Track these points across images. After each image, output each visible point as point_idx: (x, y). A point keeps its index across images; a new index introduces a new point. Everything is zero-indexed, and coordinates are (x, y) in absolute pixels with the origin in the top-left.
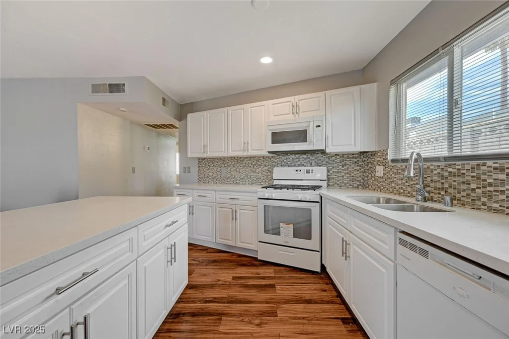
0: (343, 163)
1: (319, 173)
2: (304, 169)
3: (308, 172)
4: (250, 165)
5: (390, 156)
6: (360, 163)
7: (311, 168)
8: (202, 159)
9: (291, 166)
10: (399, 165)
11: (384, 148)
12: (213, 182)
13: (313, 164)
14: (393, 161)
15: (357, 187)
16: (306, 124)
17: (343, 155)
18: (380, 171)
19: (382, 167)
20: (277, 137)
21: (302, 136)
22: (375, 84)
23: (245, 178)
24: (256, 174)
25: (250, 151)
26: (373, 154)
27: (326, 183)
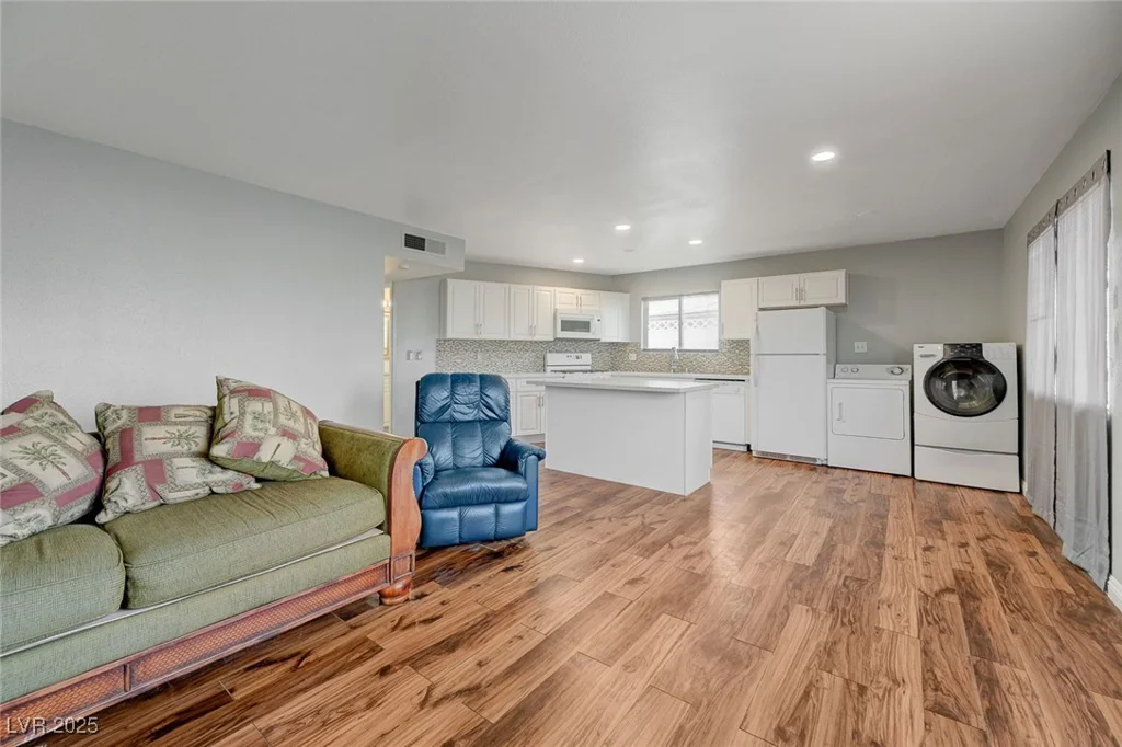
0: (602, 350)
1: (586, 358)
2: (574, 355)
3: (577, 358)
5: (642, 348)
7: (580, 355)
10: (651, 353)
11: (638, 341)
14: (644, 350)
16: (590, 317)
18: (633, 357)
19: (635, 355)
20: (568, 325)
21: (585, 326)
22: (628, 295)
25: (536, 336)
26: (625, 344)
27: (589, 368)
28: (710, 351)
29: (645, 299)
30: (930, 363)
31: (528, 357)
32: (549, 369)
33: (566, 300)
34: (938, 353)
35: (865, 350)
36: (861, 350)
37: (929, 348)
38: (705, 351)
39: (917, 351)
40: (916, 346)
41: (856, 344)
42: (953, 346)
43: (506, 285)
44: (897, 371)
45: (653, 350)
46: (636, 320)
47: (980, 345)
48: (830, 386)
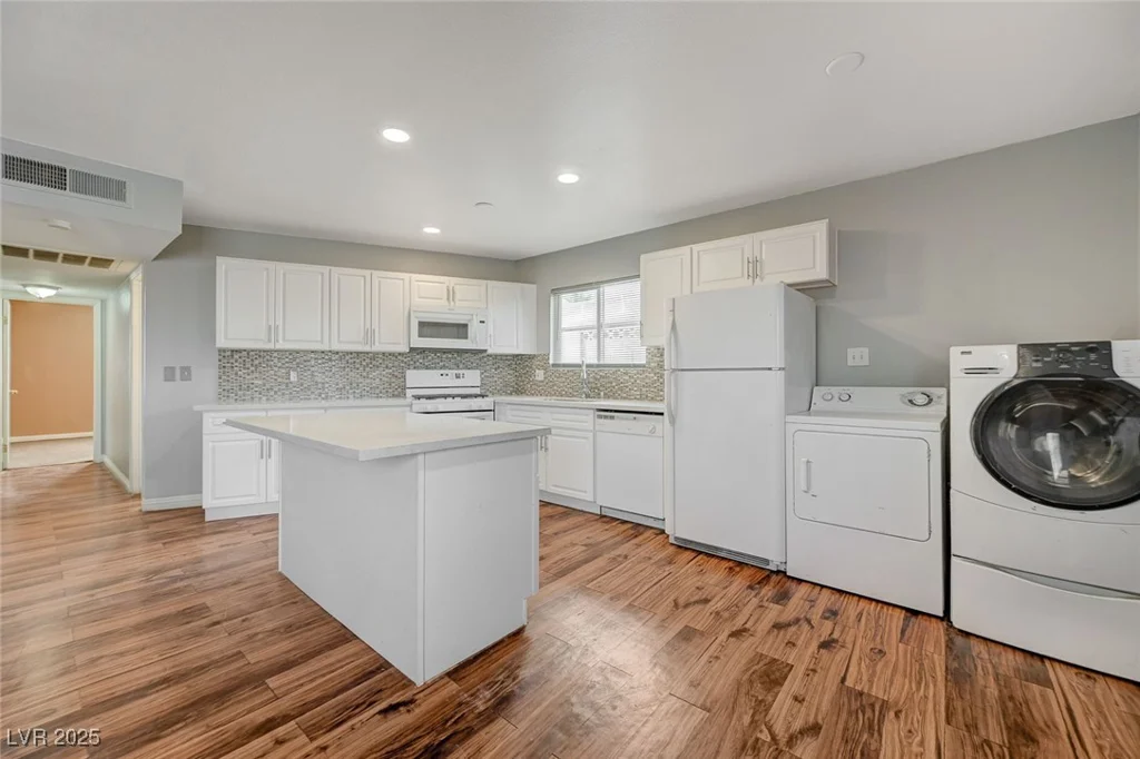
0: (496, 366)
1: (472, 378)
2: (451, 372)
3: (458, 377)
4: (358, 366)
5: (551, 362)
6: (514, 366)
7: (461, 372)
8: (232, 351)
9: (432, 368)
10: (561, 369)
11: (546, 353)
12: (264, 398)
13: (461, 366)
14: (554, 365)
15: (511, 394)
16: (470, 317)
17: (496, 356)
18: (540, 375)
19: (542, 372)
20: (427, 328)
21: (461, 330)
22: (534, 286)
23: (348, 388)
24: (369, 381)
25: (377, 344)
26: (531, 357)
27: (477, 391)
28: (635, 366)
29: (556, 291)
30: (985, 387)
31: (378, 376)
32: (409, 393)
33: (429, 293)
34: (1005, 365)
35: (866, 362)
36: (858, 362)
37: (983, 355)
38: (628, 366)
39: (958, 361)
40: (955, 352)
41: (850, 351)
42: (1038, 350)
43: (325, 269)
44: (921, 399)
45: (564, 365)
46: (544, 321)
47: (1107, 345)
48: (791, 428)
